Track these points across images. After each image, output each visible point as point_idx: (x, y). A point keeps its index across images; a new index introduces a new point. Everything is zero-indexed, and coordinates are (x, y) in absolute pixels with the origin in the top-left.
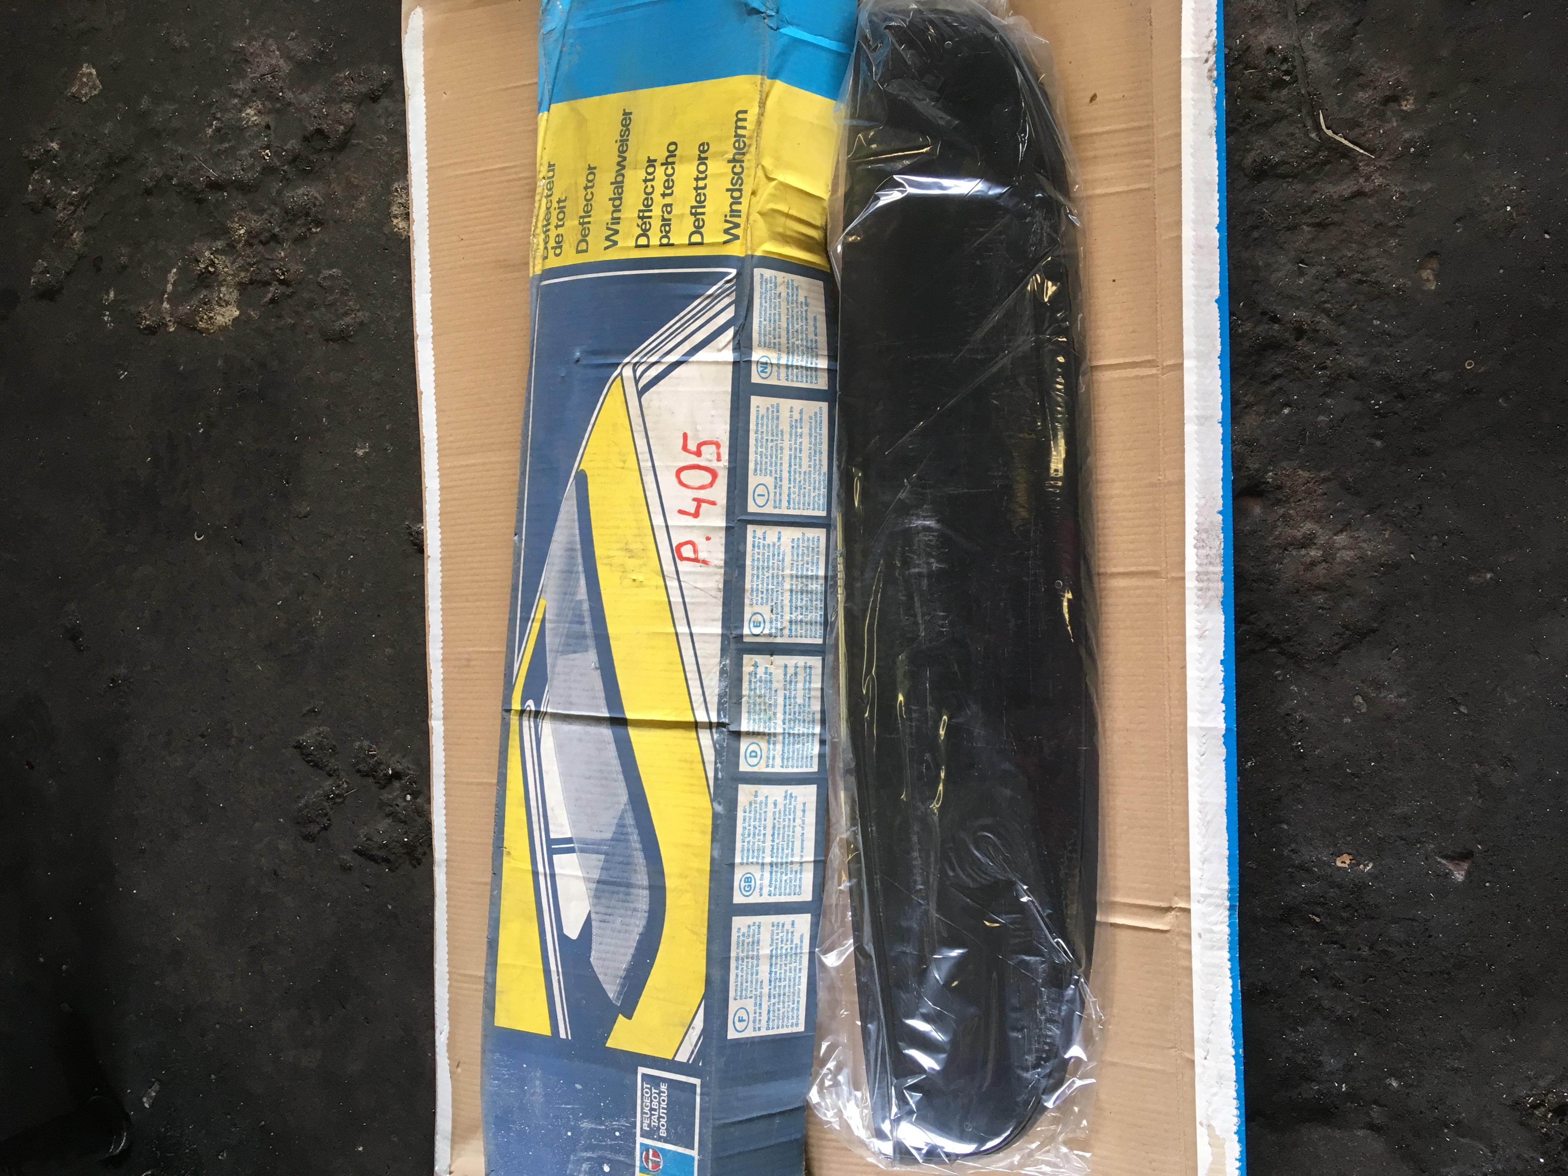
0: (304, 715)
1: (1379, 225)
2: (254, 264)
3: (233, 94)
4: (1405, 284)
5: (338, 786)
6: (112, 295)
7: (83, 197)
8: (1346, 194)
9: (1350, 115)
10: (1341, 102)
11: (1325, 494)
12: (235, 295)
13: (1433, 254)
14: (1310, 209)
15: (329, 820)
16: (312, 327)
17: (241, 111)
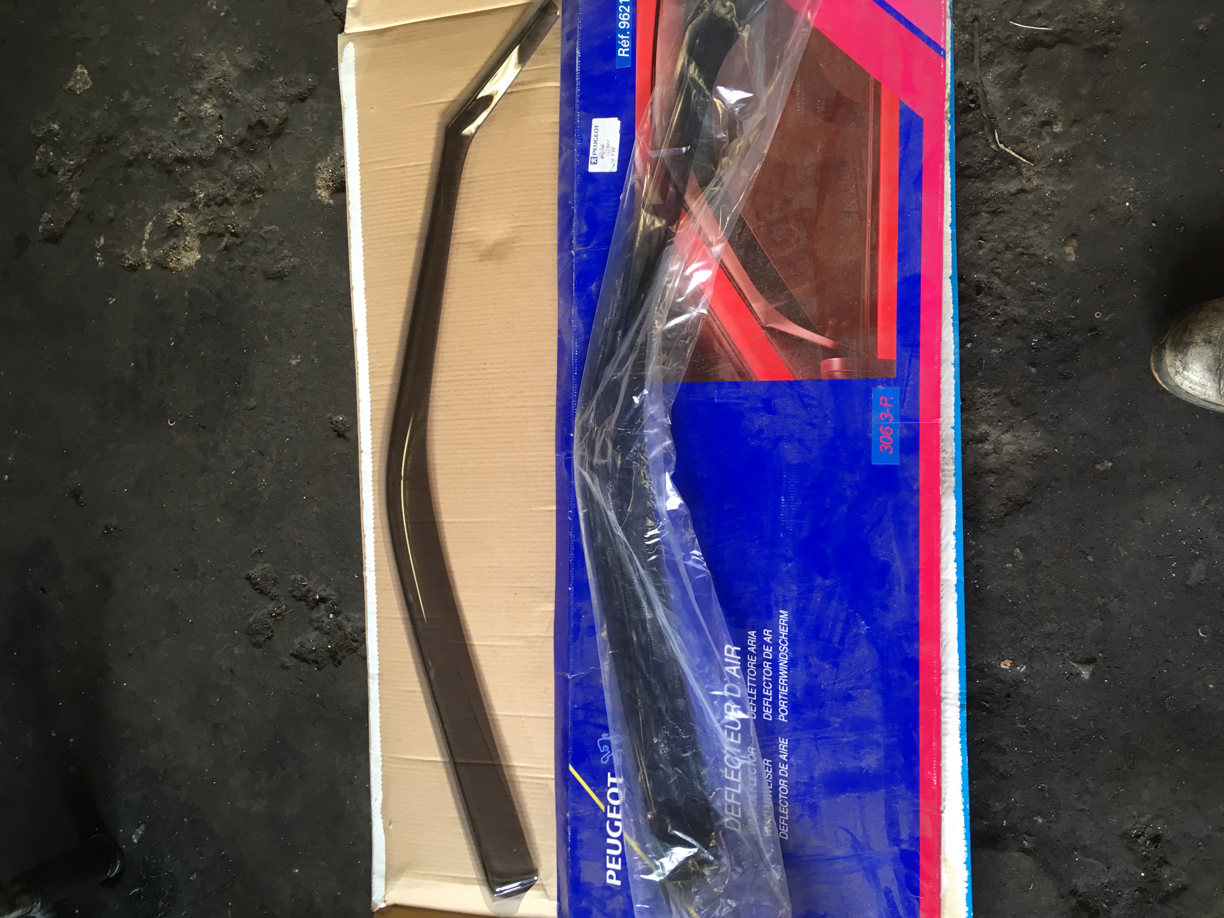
0: (252, 555)
1: (1036, 213)
2: (212, 220)
3: (194, 92)
4: (1053, 256)
5: (279, 608)
6: (102, 241)
7: (79, 166)
8: (1013, 190)
9: (1017, 134)
10: (1011, 124)
11: (995, 405)
12: (197, 243)
13: (1074, 235)
14: (988, 200)
15: (272, 632)
16: (256, 269)
17: (200, 104)
